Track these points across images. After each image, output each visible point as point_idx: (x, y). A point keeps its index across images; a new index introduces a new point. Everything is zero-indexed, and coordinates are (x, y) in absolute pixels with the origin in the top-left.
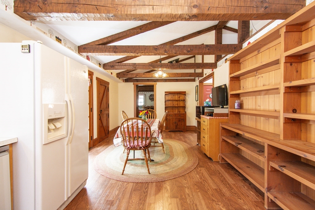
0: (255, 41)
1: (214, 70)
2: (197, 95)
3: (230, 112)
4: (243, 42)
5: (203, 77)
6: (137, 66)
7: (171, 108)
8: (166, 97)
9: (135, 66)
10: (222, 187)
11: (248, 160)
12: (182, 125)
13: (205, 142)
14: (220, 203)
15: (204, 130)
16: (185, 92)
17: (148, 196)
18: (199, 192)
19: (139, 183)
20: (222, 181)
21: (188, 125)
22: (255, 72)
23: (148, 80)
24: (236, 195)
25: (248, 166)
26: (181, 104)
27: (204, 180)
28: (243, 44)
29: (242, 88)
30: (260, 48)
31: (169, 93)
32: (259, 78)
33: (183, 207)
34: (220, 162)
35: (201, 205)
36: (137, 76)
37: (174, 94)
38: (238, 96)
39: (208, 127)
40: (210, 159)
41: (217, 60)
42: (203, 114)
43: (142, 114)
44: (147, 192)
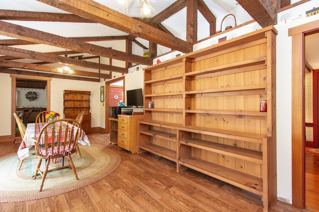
0: (167, 61)
1: (125, 75)
2: (102, 96)
3: (145, 110)
4: (154, 58)
5: (111, 78)
6: (37, 56)
7: (72, 109)
8: (65, 96)
9: (33, 55)
10: (148, 169)
11: (158, 146)
12: (86, 127)
13: (123, 138)
14: (152, 179)
15: (124, 127)
16: (90, 92)
17: (91, 198)
18: (134, 178)
19: (71, 191)
20: (146, 165)
21: (92, 126)
22: (164, 82)
23: (38, 74)
24: (159, 171)
25: (161, 149)
26: (85, 105)
27: (133, 169)
28: (153, 60)
29: (153, 92)
30: (167, 66)
31: (70, 92)
32: (166, 86)
33: (129, 192)
34: (138, 153)
35: (141, 185)
36: (26, 66)
37: (76, 94)
38: (150, 98)
39: (129, 124)
40: (129, 152)
41: (128, 67)
42: (120, 114)
43: (51, 116)
44: (87, 195)
